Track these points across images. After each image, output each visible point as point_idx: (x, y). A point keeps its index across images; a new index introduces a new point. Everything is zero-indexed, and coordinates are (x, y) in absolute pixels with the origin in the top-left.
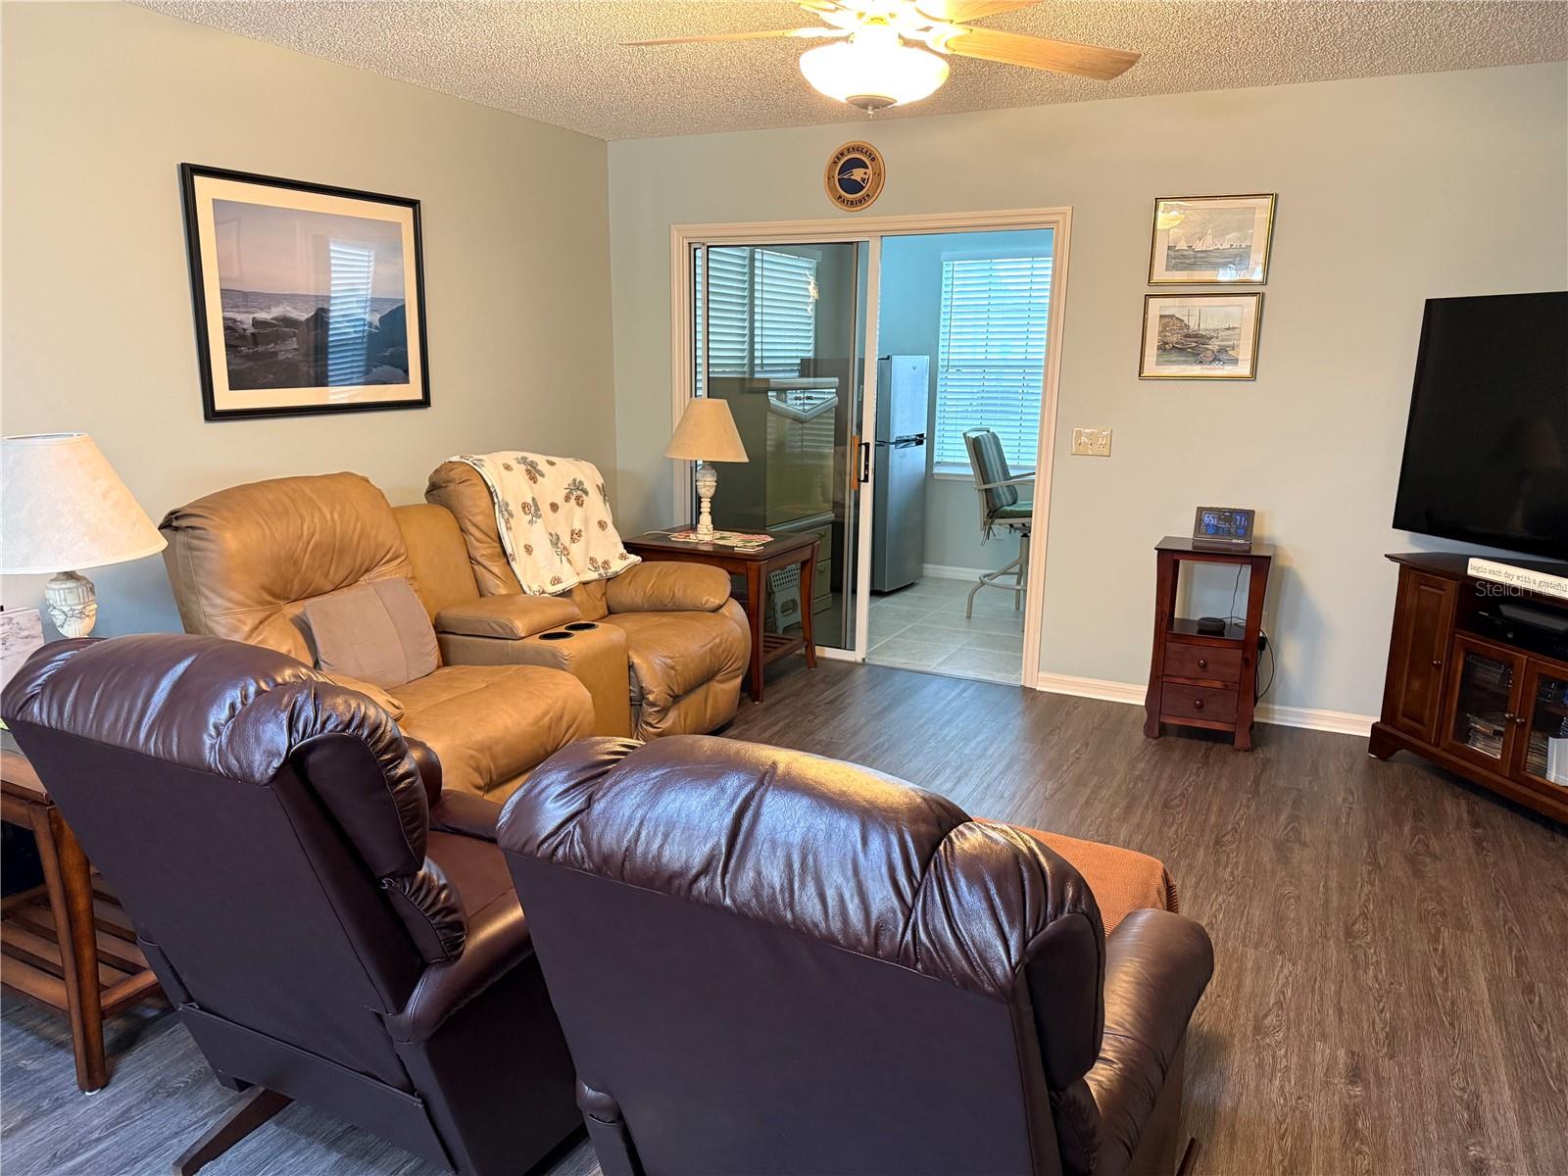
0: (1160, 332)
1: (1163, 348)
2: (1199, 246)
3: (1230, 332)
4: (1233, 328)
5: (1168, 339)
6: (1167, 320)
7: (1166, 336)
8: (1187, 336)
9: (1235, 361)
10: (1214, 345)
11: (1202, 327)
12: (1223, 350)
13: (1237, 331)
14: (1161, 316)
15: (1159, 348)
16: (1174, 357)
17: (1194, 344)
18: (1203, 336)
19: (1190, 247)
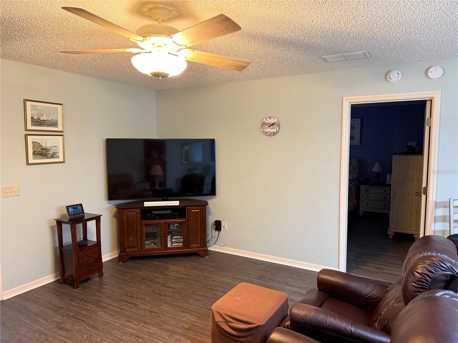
0: (33, 148)
1: (34, 153)
2: (41, 118)
3: (55, 148)
4: (57, 146)
5: (36, 150)
6: (35, 143)
7: (35, 149)
8: (42, 149)
9: (58, 157)
10: (51, 152)
11: (47, 146)
12: (54, 153)
13: (58, 147)
14: (32, 142)
15: (33, 153)
16: (39, 156)
17: (45, 152)
18: (47, 149)
19: (38, 118)
